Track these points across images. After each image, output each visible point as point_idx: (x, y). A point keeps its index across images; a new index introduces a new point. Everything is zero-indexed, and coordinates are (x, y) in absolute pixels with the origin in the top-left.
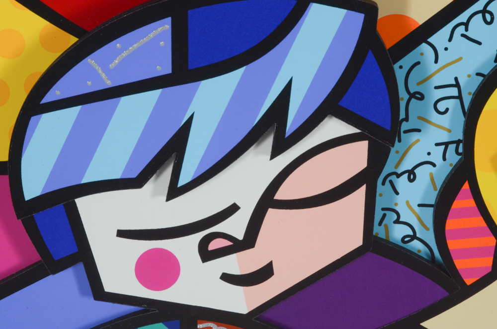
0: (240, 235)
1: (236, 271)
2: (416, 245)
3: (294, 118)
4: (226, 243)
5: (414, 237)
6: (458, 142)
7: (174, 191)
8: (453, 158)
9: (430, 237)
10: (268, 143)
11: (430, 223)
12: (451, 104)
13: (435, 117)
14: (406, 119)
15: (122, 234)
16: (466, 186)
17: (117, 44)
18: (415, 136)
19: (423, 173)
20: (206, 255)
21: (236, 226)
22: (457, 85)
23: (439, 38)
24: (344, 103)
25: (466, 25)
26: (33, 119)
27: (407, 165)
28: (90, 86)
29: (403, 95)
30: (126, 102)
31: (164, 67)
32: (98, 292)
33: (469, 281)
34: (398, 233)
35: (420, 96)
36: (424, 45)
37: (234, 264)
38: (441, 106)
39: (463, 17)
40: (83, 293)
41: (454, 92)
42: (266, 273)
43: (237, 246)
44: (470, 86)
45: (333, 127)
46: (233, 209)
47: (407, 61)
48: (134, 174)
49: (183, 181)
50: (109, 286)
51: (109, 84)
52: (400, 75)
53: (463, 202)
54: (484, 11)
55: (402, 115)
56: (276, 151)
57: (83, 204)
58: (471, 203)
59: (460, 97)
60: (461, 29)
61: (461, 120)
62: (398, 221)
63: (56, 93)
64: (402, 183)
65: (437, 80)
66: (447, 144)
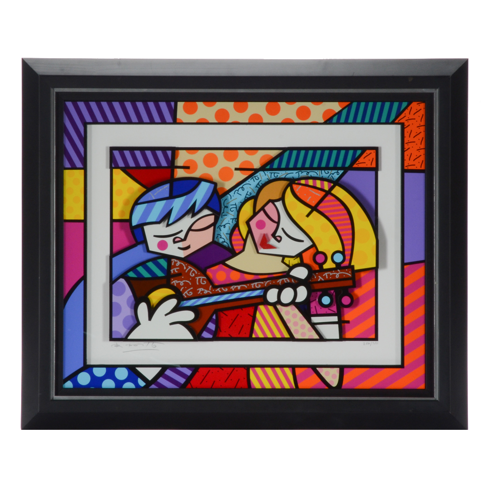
0: (183, 238)
1: (181, 247)
2: (225, 244)
3: (197, 208)
4: (180, 239)
5: (225, 242)
6: (235, 219)
7: (168, 225)
8: (234, 222)
9: (228, 242)
10: (191, 215)
11: (228, 238)
12: (234, 209)
13: (230, 212)
14: (224, 212)
15: (155, 236)
16: (237, 228)
17: (157, 189)
18: (225, 217)
19: (227, 226)
20: (175, 242)
21: (182, 235)
22: (236, 205)
23: (232, 193)
24: (209, 205)
25: (238, 190)
26: (136, 206)
27: (223, 224)
28: (150, 199)
29: (223, 206)
30: (158, 203)
31: (167, 195)
32: (148, 251)
33: (237, 252)
34: (221, 240)
35: (227, 207)
36: (228, 195)
37: (181, 245)
38: (232, 210)
39: (237, 189)
40: (144, 252)
41: (235, 206)
42: (188, 247)
43: (182, 240)
44: (239, 205)
45: (206, 212)
46: (181, 231)
47: (224, 198)
48: (158, 221)
49: (170, 222)
50: (151, 249)
51: (154, 198)
52: (222, 202)
53: (236, 232)
54: (242, 188)
55: (222, 211)
56: (193, 216)
57: (146, 228)
58: (238, 233)
59: (236, 208)
60: (237, 191)
61: (236, 213)
62: (221, 238)
63: (142, 200)
64: (222, 228)
65: (231, 203)
66: (233, 219)
